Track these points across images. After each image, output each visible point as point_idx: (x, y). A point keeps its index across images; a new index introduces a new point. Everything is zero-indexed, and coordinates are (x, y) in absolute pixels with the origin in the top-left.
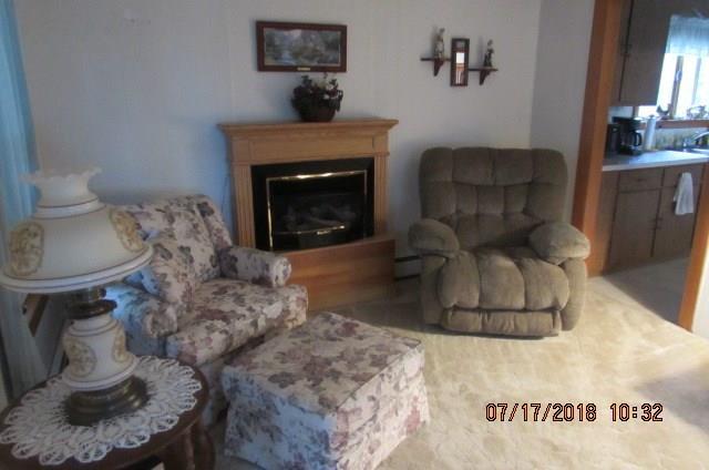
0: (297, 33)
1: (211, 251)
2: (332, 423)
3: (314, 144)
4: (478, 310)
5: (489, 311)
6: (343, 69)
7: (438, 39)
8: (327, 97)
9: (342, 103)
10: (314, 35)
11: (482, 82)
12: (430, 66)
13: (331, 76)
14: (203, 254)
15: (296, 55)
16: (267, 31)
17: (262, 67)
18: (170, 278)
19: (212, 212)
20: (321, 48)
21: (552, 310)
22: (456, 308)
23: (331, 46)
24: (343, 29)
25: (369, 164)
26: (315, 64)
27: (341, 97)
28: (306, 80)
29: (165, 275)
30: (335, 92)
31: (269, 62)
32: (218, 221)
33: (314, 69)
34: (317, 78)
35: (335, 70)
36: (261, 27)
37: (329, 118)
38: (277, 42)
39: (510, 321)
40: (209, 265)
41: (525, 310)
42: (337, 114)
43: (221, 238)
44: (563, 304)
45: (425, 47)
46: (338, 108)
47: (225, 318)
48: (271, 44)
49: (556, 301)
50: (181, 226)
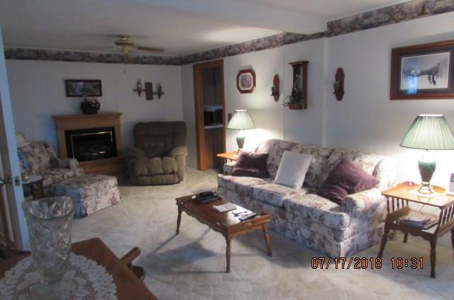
0: (81, 83)
1: (48, 159)
2: (81, 191)
3: (89, 123)
4: (148, 175)
5: (152, 175)
6: (101, 95)
7: (139, 83)
8: (93, 105)
9: (101, 107)
10: (88, 84)
11: (159, 98)
12: (137, 93)
13: (95, 98)
14: (45, 160)
15: (81, 91)
16: (69, 83)
17: (68, 95)
18: (33, 163)
19: (49, 146)
20: (92, 88)
21: (173, 173)
22: (141, 175)
23: (95, 87)
24: (100, 81)
25: (113, 129)
26: (89, 94)
27: (99, 105)
28: (86, 99)
29: (31, 162)
30: (97, 103)
31: (71, 94)
32: (51, 150)
33: (89, 96)
34: (90, 99)
35: (98, 96)
36: (67, 82)
37: (95, 112)
38: (74, 87)
39: (159, 178)
40: (48, 163)
41: (164, 174)
42: (98, 112)
43: (53, 156)
44: (176, 170)
45: (134, 86)
46: (99, 109)
47: (53, 174)
48: (71, 88)
49: (173, 170)
50: (37, 150)
